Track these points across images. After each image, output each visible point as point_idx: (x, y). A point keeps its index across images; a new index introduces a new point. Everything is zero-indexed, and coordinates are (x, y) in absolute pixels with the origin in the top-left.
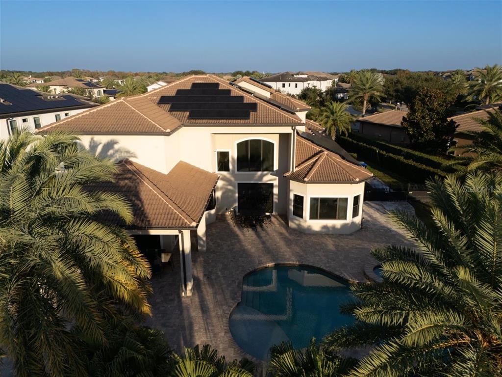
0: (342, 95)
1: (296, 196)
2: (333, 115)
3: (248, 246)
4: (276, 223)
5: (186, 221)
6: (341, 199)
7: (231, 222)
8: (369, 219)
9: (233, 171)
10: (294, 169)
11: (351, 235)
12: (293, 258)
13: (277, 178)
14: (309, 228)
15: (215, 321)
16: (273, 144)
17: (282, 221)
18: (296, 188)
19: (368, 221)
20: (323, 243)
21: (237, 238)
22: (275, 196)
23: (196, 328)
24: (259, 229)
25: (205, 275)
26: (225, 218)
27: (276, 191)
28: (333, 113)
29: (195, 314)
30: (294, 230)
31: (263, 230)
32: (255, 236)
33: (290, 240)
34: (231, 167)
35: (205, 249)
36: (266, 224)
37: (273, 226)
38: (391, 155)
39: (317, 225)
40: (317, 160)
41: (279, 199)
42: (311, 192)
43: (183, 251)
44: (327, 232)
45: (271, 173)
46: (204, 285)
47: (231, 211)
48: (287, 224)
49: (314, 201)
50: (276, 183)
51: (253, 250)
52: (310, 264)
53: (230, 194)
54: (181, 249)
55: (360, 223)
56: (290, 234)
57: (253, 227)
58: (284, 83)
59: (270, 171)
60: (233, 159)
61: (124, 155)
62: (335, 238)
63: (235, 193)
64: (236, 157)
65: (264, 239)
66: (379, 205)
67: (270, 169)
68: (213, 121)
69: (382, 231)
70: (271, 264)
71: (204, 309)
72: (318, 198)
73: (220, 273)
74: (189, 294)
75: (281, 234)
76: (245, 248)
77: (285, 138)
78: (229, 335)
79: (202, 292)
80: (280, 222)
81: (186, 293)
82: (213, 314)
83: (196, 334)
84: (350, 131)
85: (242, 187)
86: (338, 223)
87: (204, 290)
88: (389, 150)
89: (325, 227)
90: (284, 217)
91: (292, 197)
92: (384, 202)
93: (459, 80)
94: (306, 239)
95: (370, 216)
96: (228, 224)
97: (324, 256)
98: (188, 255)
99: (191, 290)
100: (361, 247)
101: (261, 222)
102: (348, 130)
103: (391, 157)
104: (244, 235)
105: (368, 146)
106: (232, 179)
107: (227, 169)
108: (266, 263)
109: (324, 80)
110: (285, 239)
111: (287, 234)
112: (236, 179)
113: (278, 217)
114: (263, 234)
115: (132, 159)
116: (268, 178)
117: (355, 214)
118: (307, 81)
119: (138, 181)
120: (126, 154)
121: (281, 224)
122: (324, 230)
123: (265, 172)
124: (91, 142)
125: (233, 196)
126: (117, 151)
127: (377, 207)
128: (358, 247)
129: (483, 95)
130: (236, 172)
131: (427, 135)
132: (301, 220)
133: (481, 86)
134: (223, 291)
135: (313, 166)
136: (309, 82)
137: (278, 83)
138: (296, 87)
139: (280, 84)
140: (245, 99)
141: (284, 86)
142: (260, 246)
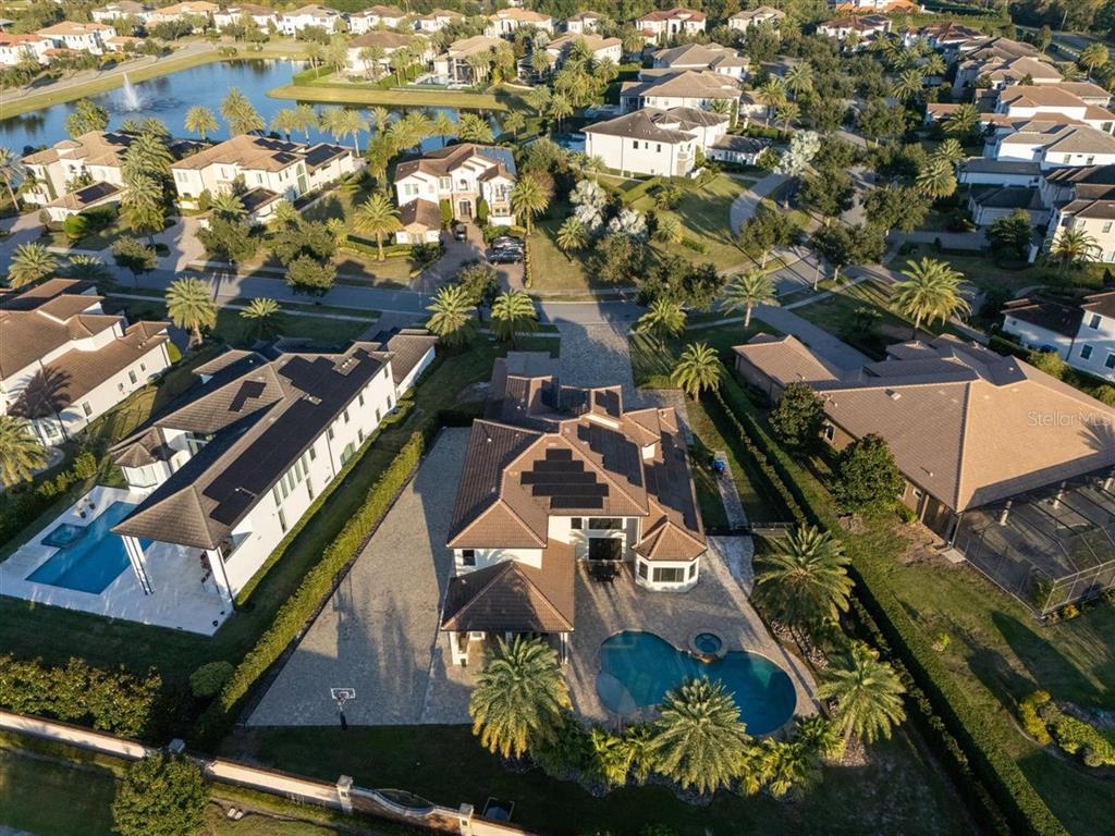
0: (744, 158)
1: (641, 563)
2: (700, 364)
4: (625, 579)
5: (567, 627)
6: (679, 569)
7: (585, 577)
8: (707, 569)
9: (585, 530)
10: (640, 542)
11: (687, 593)
12: (637, 625)
13: (625, 535)
14: (652, 589)
15: (587, 686)
17: (630, 577)
20: (662, 600)
22: (623, 548)
23: (576, 692)
24: (609, 587)
27: (624, 545)
30: (640, 589)
31: (613, 586)
32: (606, 596)
33: (636, 601)
34: (583, 526)
36: (616, 581)
37: (622, 585)
38: (755, 450)
39: (658, 586)
41: (627, 551)
42: (654, 564)
43: (563, 641)
44: (666, 593)
46: (576, 657)
47: (582, 559)
48: (635, 581)
49: (656, 570)
50: (624, 539)
51: (606, 615)
52: (650, 632)
53: (581, 546)
55: (696, 581)
56: (636, 591)
57: (604, 582)
58: (636, 140)
59: (619, 531)
60: (585, 522)
61: (510, 558)
62: (673, 596)
63: (586, 546)
65: (614, 599)
70: (620, 632)
71: (579, 678)
72: (660, 569)
74: (566, 663)
75: (629, 592)
77: (632, 521)
78: (598, 697)
79: (575, 663)
82: (585, 680)
85: (594, 542)
86: (676, 585)
87: (576, 660)
88: (755, 439)
89: (665, 588)
90: (632, 572)
91: (638, 562)
94: (648, 597)
99: (567, 661)
100: (693, 610)
101: (611, 579)
103: (753, 455)
104: (597, 593)
105: (735, 420)
106: (584, 535)
107: (580, 528)
108: (616, 631)
111: (633, 594)
112: (587, 535)
113: (627, 570)
114: (613, 593)
116: (616, 534)
117: (691, 576)
118: (678, 142)
119: (526, 586)
122: (664, 591)
123: (615, 530)
124: (485, 551)
125: (584, 548)
126: (504, 555)
127: (719, 547)
128: (690, 609)
130: (588, 530)
132: (645, 581)
135: (657, 539)
136: (682, 143)
137: (626, 139)
138: (659, 150)
139: (629, 141)
140: (598, 477)
141: (636, 145)
142: (611, 609)
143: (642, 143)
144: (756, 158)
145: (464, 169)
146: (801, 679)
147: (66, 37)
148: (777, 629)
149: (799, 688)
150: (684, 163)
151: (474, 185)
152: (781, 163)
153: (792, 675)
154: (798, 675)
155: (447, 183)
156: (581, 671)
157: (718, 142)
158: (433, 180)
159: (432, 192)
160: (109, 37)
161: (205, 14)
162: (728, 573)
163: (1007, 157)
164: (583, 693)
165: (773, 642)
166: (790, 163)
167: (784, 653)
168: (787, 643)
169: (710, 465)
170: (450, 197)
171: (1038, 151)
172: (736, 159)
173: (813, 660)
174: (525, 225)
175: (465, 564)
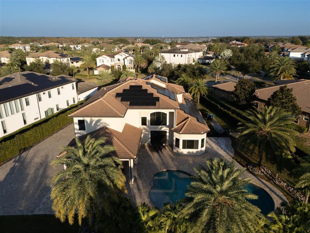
0: (208, 61)
1: (176, 139)
2: (199, 86)
3: (155, 162)
4: (168, 149)
5: (132, 155)
6: (196, 140)
7: (147, 148)
8: (210, 147)
9: (148, 126)
10: (175, 127)
11: (200, 155)
12: (175, 167)
13: (168, 128)
14: (182, 153)
15: (143, 194)
16: (166, 114)
17: (171, 148)
18: (176, 135)
19: (209, 148)
20: (188, 160)
21: (150, 157)
22: (167, 137)
23: (136, 197)
24: (160, 153)
25: (138, 175)
26: (145, 146)
27: (168, 134)
28: (198, 85)
29: (136, 191)
30: (175, 153)
31: (162, 152)
32: (158, 156)
33: (174, 158)
34: (147, 124)
35: (137, 163)
36: (163, 150)
37: (166, 151)
38: (226, 110)
39: (185, 151)
40: (186, 123)
41: (169, 138)
42: (183, 137)
43: (131, 167)
44: (190, 155)
45: (165, 126)
46: (138, 179)
47: (147, 143)
48: (173, 150)
49: (184, 141)
50: (168, 131)
51: (157, 163)
52: (181, 170)
53: (147, 135)
54: (130, 166)
55: (205, 150)
56: (174, 155)
57: (157, 151)
58: (174, 54)
59: (165, 125)
60: (148, 120)
61: (104, 125)
62: (193, 157)
63: (149, 135)
64: (149, 119)
65: (162, 158)
66: (216, 139)
67: (165, 124)
68: (140, 107)
69: (214, 153)
70: (165, 170)
71: (139, 189)
72: (186, 140)
73: (144, 174)
74: (132, 183)
75: (170, 155)
76: (154, 162)
77: (171, 114)
78: (149, 199)
79: (137, 182)
80: (169, 149)
81: (131, 183)
82: (142, 191)
83: (137, 199)
84: (207, 95)
85: (152, 133)
86: (194, 151)
87: (138, 181)
88: (225, 107)
89: (189, 152)
90: (171, 146)
91: (175, 139)
92: (218, 138)
93: (274, 55)
94: (180, 158)
95: (210, 146)
96: (146, 150)
97: (188, 166)
98: (132, 168)
99: (133, 182)
100: (204, 162)
101: (161, 149)
102: (206, 94)
103: (225, 112)
104: (153, 155)
105: (215, 104)
106: (148, 129)
108: (163, 170)
109: (198, 52)
110: (171, 157)
111: (172, 155)
112: (149, 129)
113: (169, 146)
114: (162, 155)
115: (107, 126)
116: (164, 129)
117: (202, 146)
118: (188, 53)
119: (111, 137)
120: (105, 125)
121: (170, 150)
122: (188, 154)
123: (163, 126)
124: (90, 120)
125: (148, 137)
126: (101, 123)
127: (214, 140)
128: (202, 161)
129: (279, 73)
130: (150, 126)
131: (242, 102)
132: (178, 149)
133: (278, 67)
134: (146, 182)
135: (184, 125)
136: (189, 54)
137: (171, 54)
138: (182, 57)
139: (172, 55)
140: (154, 95)
141: (174, 56)
142: (161, 161)
143: (176, 55)
144: (212, 61)
145: (119, 55)
146: (273, 191)
147: (16, 47)
148: (251, 169)
149: (273, 196)
150: (190, 60)
151: (122, 61)
152: (221, 55)
153: (267, 190)
154: (271, 190)
155: (113, 61)
156: (141, 187)
157: (200, 57)
158: (108, 58)
159: (108, 62)
160: (28, 48)
161: (57, 45)
162: (220, 149)
163: (292, 57)
164: (140, 197)
165: (251, 174)
166: (224, 55)
167: (259, 179)
168: (259, 175)
169: (206, 118)
170: (114, 65)
171: (302, 55)
172: (206, 62)
173: (277, 182)
174: (138, 72)
175: (80, 129)
